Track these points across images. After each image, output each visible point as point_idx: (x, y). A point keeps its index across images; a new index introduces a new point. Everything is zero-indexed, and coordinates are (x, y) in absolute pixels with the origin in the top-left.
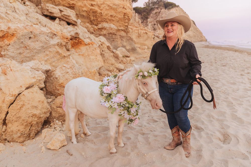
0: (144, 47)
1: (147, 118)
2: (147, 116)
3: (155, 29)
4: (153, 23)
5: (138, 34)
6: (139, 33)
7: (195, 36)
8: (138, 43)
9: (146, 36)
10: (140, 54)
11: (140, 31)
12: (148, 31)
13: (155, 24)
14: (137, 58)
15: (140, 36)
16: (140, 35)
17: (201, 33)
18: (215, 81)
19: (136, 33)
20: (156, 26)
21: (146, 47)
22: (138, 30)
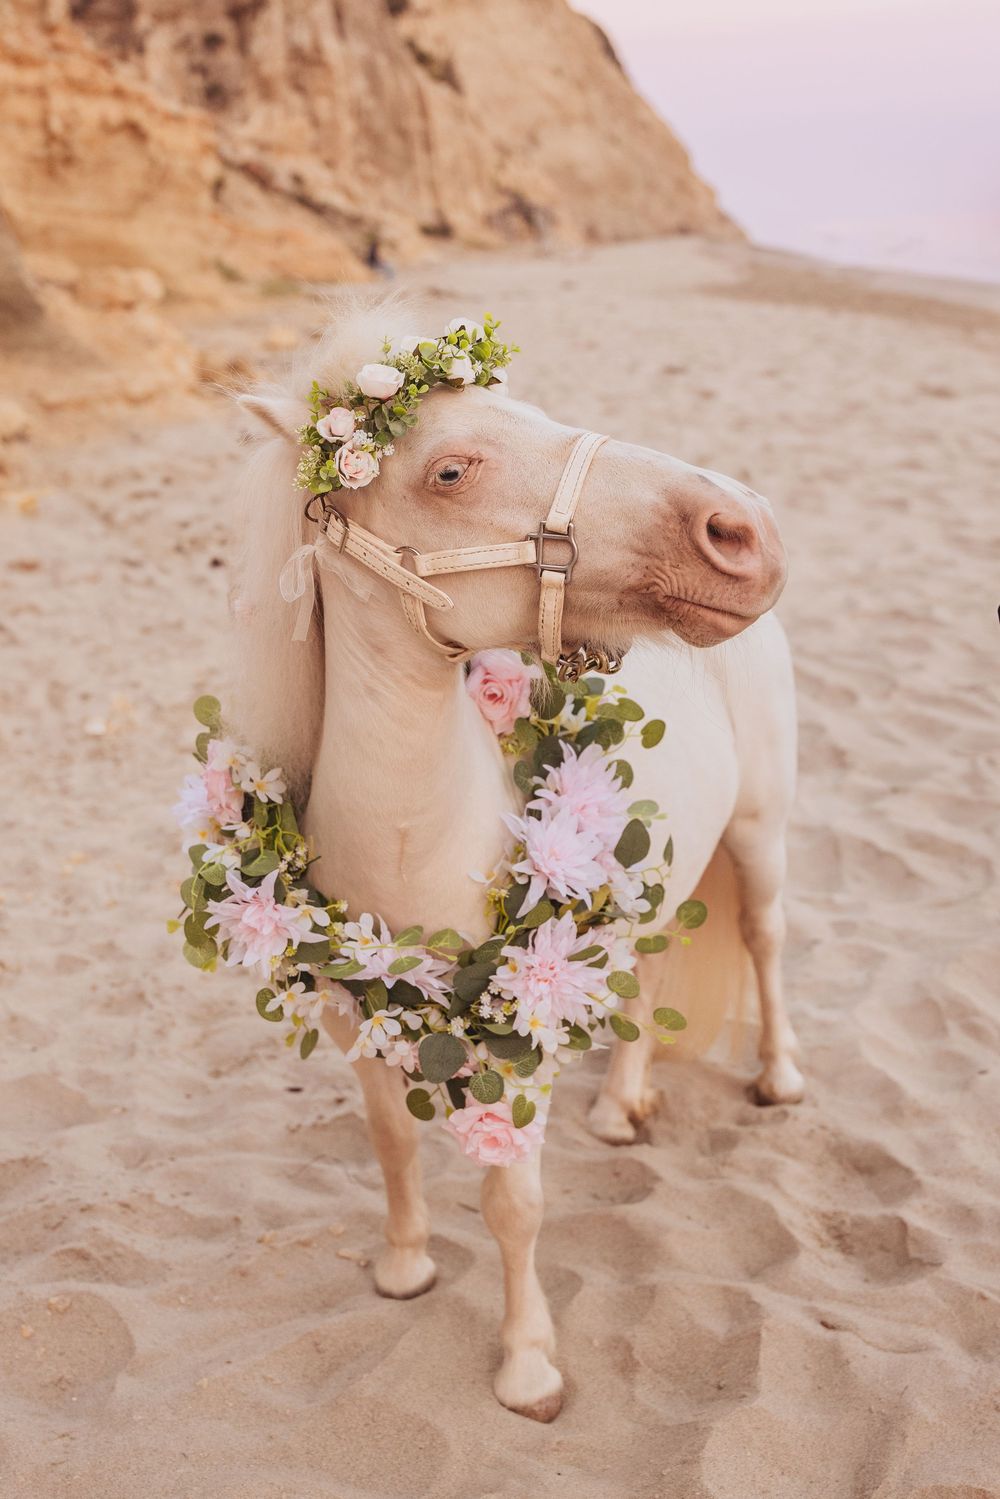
0: (122, 282)
1: (279, 1112)
2: (281, 1084)
3: (216, 96)
4: (190, 26)
5: (36, 136)
6: (56, 125)
7: (621, 182)
8: (45, 239)
9: (130, 163)
10: (83, 359)
11: (60, 102)
12: (151, 110)
13: (213, 42)
14: (49, 409)
15: (69, 160)
16: (65, 144)
17: (674, 152)
18: (898, 631)
19: (22, 123)
20: (228, 57)
21: (150, 284)
22: (41, 93)
